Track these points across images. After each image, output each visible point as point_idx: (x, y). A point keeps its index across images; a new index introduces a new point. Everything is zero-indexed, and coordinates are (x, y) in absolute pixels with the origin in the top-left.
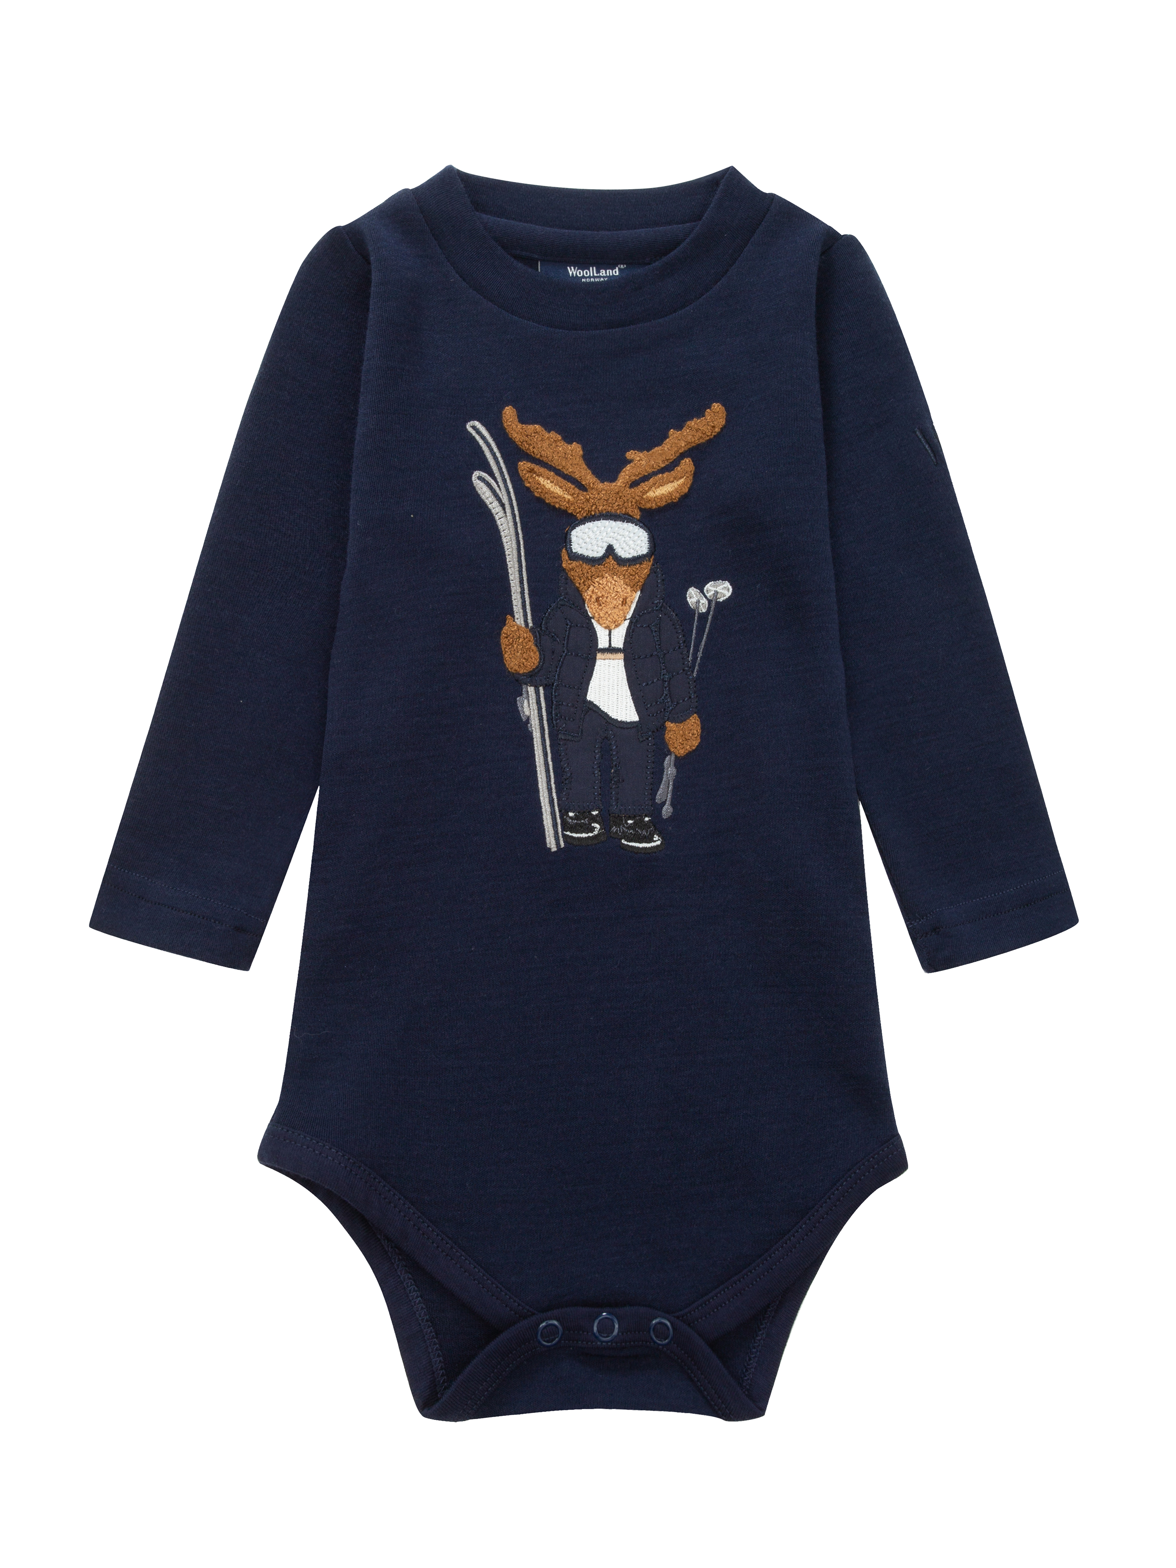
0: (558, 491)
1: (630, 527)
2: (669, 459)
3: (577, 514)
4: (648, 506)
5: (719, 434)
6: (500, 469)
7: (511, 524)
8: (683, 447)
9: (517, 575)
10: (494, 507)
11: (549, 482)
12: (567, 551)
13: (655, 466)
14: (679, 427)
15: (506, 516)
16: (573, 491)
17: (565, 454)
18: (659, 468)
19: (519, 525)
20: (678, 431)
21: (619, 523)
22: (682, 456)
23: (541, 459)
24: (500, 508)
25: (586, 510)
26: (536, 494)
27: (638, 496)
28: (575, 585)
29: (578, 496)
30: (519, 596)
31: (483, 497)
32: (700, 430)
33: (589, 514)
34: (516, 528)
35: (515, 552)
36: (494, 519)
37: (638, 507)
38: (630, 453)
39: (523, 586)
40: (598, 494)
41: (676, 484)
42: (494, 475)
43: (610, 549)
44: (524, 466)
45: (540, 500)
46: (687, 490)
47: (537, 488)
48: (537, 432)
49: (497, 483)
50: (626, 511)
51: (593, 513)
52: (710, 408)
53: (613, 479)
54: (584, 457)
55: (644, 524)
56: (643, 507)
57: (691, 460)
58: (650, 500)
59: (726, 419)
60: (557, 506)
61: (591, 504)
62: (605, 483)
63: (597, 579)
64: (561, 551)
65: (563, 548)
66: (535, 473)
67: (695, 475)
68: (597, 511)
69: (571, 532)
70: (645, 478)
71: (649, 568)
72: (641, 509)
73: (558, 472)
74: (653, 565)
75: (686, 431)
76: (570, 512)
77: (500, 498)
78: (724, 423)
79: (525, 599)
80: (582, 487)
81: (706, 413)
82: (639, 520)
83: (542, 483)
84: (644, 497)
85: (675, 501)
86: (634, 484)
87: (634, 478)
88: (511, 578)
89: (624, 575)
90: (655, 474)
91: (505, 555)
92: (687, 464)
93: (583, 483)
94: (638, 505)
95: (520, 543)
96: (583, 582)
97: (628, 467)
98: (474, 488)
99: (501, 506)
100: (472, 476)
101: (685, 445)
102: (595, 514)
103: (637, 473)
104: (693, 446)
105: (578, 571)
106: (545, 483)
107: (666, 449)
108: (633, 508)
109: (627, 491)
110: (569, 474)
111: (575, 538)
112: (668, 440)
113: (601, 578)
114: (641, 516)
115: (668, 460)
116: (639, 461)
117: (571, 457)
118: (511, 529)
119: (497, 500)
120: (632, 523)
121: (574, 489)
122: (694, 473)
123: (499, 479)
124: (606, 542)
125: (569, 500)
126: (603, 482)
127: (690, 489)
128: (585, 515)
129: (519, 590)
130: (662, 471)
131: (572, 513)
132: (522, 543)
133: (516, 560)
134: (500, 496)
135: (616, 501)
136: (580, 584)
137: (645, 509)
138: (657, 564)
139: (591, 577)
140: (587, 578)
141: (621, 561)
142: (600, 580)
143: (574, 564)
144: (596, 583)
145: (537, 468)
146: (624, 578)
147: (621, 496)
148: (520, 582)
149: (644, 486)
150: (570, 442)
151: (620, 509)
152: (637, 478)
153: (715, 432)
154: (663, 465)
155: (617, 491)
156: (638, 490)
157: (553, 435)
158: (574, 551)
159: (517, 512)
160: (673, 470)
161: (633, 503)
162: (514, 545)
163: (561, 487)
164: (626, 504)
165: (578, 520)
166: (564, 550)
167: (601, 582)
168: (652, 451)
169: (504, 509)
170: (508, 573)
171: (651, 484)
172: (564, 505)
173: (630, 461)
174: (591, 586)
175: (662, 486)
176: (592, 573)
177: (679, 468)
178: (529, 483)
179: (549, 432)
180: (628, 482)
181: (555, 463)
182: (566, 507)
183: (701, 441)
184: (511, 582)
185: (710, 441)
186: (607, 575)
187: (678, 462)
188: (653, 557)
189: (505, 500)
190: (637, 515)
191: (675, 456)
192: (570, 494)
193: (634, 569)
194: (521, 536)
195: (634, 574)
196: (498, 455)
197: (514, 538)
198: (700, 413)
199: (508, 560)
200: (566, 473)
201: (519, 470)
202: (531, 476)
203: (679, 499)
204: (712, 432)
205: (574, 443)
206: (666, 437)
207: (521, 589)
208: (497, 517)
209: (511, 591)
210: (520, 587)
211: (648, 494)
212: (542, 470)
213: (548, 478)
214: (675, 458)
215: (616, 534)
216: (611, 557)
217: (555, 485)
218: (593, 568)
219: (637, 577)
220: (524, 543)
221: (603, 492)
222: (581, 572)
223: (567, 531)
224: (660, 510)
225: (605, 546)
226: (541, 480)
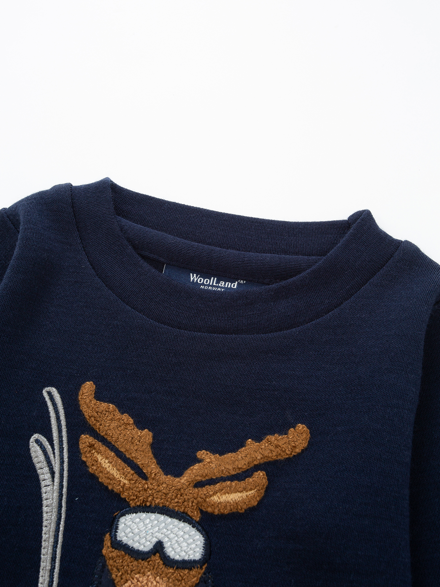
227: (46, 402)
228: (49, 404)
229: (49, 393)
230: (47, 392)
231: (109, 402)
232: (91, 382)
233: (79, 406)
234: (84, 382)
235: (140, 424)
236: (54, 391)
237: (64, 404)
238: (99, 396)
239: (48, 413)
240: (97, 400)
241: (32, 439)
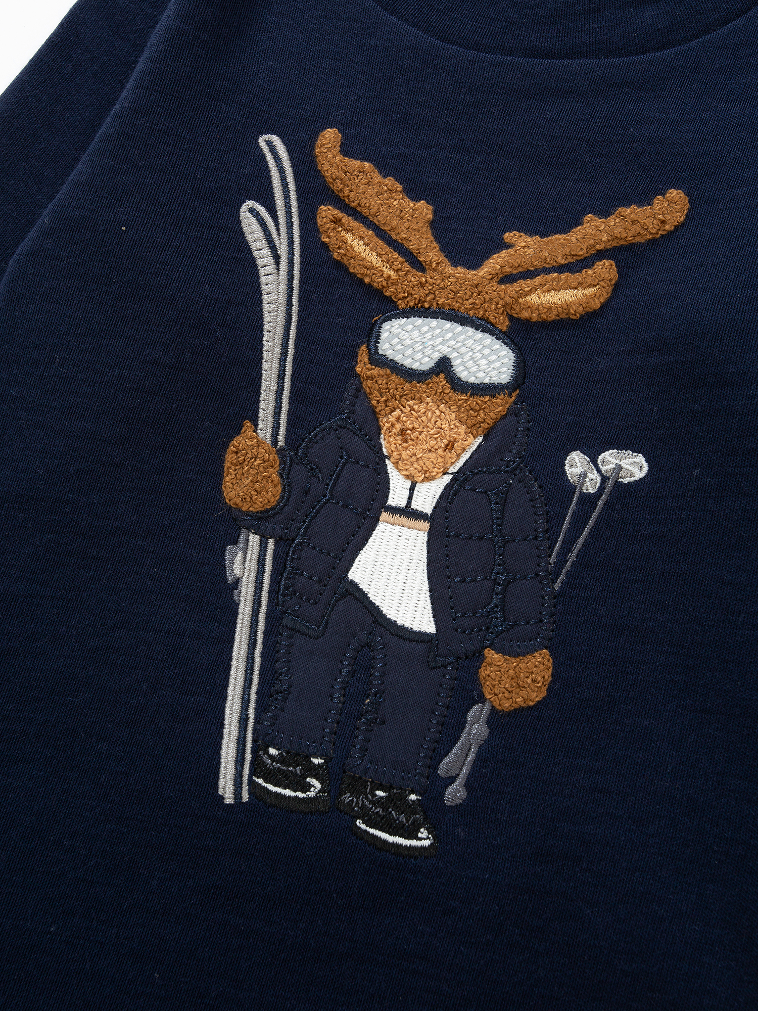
0: (374, 259)
1: (488, 339)
2: (576, 255)
3: (399, 300)
4: (525, 315)
5: (670, 233)
6: (288, 207)
7: (283, 287)
8: (604, 242)
9: (276, 365)
10: (263, 257)
11: (361, 243)
12: (369, 350)
13: (548, 260)
14: (604, 213)
15: (278, 274)
16: (400, 265)
17: (402, 211)
18: (555, 264)
19: (296, 292)
20: (600, 219)
21: (470, 331)
22: (601, 255)
23: (359, 209)
24: (271, 260)
25: (415, 299)
26: (335, 255)
27: (510, 297)
28: (370, 400)
29: (406, 275)
30: (272, 397)
31: (249, 238)
32: (639, 222)
33: (419, 305)
34: (290, 296)
35: (280, 331)
36: (258, 273)
37: (508, 313)
38: (512, 234)
39: (284, 383)
40: (443, 280)
41: (580, 293)
42: (276, 212)
43: (444, 365)
44: (326, 212)
45: (340, 266)
46: (599, 305)
47: (339, 248)
48: (363, 172)
49: (277, 224)
50: (484, 314)
51: (426, 305)
52: (663, 195)
53: (475, 265)
54: (433, 224)
55: (512, 341)
56: (516, 315)
57: (614, 264)
58: (529, 307)
59: (687, 215)
60: (367, 280)
61: (427, 292)
62: (459, 268)
63: (411, 403)
64: (359, 347)
65: (362, 343)
66: (342, 225)
67: (617, 287)
68: (435, 304)
69: (382, 323)
70: (528, 274)
71: (507, 406)
72: (511, 318)
73: (381, 233)
74: (515, 403)
75: (612, 221)
76: (387, 294)
77: (275, 246)
78: (682, 219)
79: (281, 403)
80: (418, 265)
81: (656, 201)
82: (504, 333)
83: (349, 242)
84: (521, 300)
85: (574, 317)
86: (507, 279)
87: (508, 270)
88: (265, 366)
89: (459, 407)
90: (546, 271)
91: (262, 330)
92: (606, 269)
93: (421, 259)
94: (508, 310)
95: (291, 319)
96: (386, 401)
97: (503, 253)
98: (239, 222)
99: (274, 258)
100: (241, 206)
101: (609, 241)
102: (429, 308)
103: (516, 265)
104: (622, 245)
105: (380, 382)
106: (355, 243)
107: (574, 239)
108: (498, 313)
109: (492, 286)
110: (400, 241)
111: (388, 333)
112: (579, 227)
113: (417, 402)
114: (509, 327)
115: (573, 255)
116: (524, 247)
117: (409, 218)
118: (281, 296)
119: (270, 247)
120: (492, 334)
121: (402, 263)
122: (615, 284)
123: (282, 220)
124: (438, 351)
125: (389, 277)
126: (456, 267)
127: (604, 306)
128: (412, 304)
129: (274, 387)
130: (561, 269)
131: (390, 297)
132: (294, 318)
133: (278, 341)
134: (277, 242)
135: (471, 296)
136: (378, 402)
137: (519, 319)
138: (522, 403)
139: (401, 397)
140: (394, 396)
141: (458, 385)
142: (415, 404)
143: (376, 371)
144: (407, 407)
145: (346, 219)
146: (458, 411)
147: (481, 292)
148: (279, 376)
149: (525, 285)
150: (416, 198)
151: (476, 309)
152: (515, 272)
153: (664, 230)
154: (563, 262)
155: (475, 282)
156: (512, 289)
157: (390, 181)
158: (380, 352)
159: (296, 272)
160: (580, 271)
161: (499, 306)
162: (281, 320)
163: (379, 255)
164: (486, 305)
165: (398, 309)
166: (364, 347)
167: (416, 407)
168: (550, 238)
169: (277, 263)
170: (262, 358)
171: (536, 284)
172: (378, 282)
173: (509, 246)
174: (398, 410)
175: (555, 290)
176: (405, 391)
177: (590, 272)
178: (329, 237)
179: (385, 177)
180: (497, 274)
181: (380, 220)
182: (382, 285)
183: (638, 239)
184: (263, 372)
185: (653, 242)
186: (429, 400)
187: (590, 263)
188: (518, 391)
189: (283, 251)
190: (503, 324)
191: (588, 253)
192: (393, 269)
193: (479, 402)
194: (295, 309)
195: (477, 408)
196: (292, 187)
197: (282, 309)
198: (645, 199)
199: (265, 339)
200: (394, 237)
201: (318, 217)
202: (334, 229)
203: (582, 316)
204: (659, 230)
205: (422, 202)
206: (578, 222)
207: (278, 387)
208: (262, 272)
209: (260, 386)
210: (278, 384)
211: (528, 298)
212: (355, 224)
213: (362, 238)
214: (587, 255)
215: (459, 345)
216: (442, 376)
217: (371, 250)
218: (407, 385)
219: (482, 415)
220: (298, 321)
221: (452, 280)
222: (385, 386)
223: (376, 321)
224: (544, 326)
225: (436, 356)
226: (349, 237)
227: (264, 155)
228: (269, 158)
229: (269, 143)
230: (265, 141)
231: (363, 159)
232: (335, 129)
233: (316, 165)
234: (324, 129)
235: (413, 192)
236: (276, 140)
237: (292, 159)
238: (347, 150)
239: (268, 171)
240: (345, 155)
241: (244, 208)
